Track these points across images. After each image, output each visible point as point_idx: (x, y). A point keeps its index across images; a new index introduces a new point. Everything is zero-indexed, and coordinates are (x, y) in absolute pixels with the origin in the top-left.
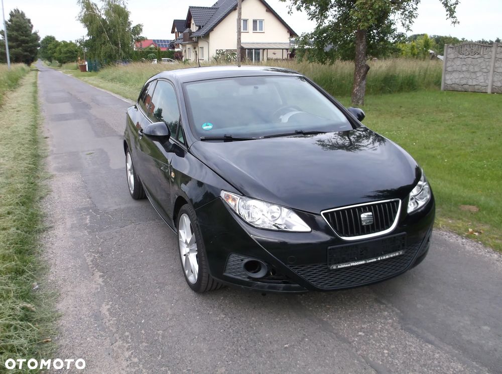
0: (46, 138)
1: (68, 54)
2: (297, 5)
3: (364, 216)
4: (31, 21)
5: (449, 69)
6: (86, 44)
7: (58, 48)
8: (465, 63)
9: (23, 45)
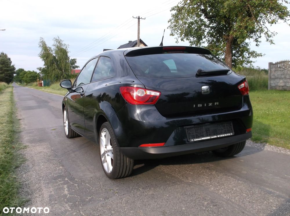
0: (19, 120)
1: (32, 78)
2: (181, 38)
5: (272, 77)
6: (43, 71)
7: (26, 75)
8: (283, 73)
9: (5, 72)
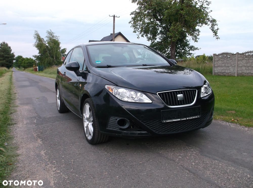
0: (15, 93)
3: (179, 95)
4: (11, 48)
5: (216, 65)
8: (223, 62)
9: (6, 59)
